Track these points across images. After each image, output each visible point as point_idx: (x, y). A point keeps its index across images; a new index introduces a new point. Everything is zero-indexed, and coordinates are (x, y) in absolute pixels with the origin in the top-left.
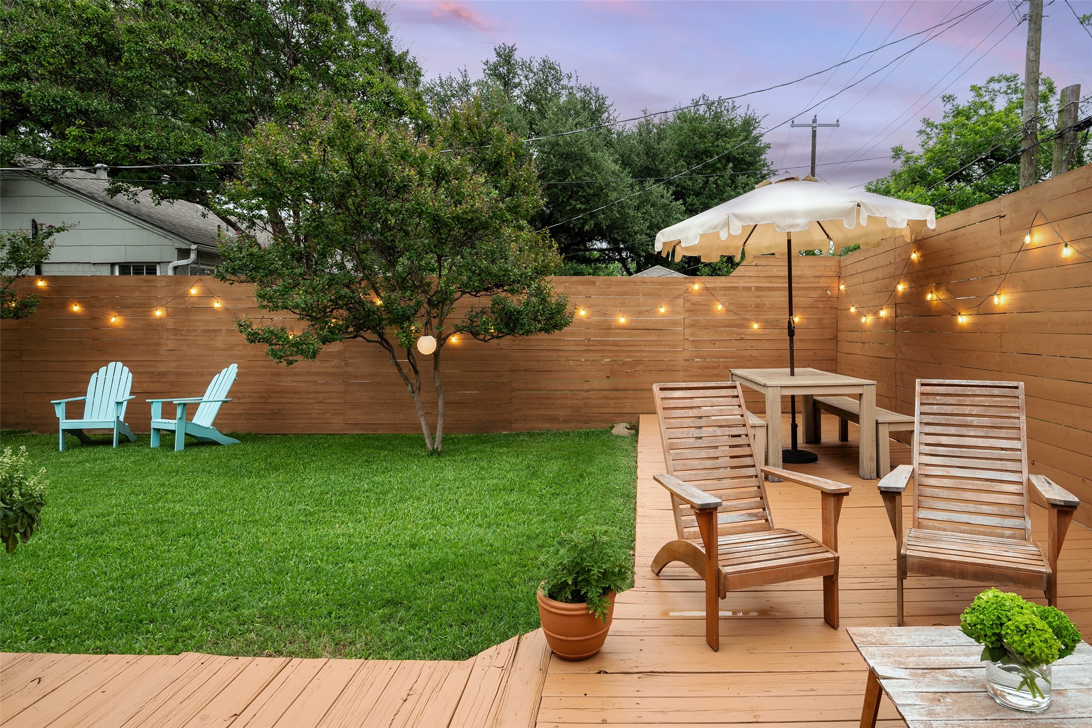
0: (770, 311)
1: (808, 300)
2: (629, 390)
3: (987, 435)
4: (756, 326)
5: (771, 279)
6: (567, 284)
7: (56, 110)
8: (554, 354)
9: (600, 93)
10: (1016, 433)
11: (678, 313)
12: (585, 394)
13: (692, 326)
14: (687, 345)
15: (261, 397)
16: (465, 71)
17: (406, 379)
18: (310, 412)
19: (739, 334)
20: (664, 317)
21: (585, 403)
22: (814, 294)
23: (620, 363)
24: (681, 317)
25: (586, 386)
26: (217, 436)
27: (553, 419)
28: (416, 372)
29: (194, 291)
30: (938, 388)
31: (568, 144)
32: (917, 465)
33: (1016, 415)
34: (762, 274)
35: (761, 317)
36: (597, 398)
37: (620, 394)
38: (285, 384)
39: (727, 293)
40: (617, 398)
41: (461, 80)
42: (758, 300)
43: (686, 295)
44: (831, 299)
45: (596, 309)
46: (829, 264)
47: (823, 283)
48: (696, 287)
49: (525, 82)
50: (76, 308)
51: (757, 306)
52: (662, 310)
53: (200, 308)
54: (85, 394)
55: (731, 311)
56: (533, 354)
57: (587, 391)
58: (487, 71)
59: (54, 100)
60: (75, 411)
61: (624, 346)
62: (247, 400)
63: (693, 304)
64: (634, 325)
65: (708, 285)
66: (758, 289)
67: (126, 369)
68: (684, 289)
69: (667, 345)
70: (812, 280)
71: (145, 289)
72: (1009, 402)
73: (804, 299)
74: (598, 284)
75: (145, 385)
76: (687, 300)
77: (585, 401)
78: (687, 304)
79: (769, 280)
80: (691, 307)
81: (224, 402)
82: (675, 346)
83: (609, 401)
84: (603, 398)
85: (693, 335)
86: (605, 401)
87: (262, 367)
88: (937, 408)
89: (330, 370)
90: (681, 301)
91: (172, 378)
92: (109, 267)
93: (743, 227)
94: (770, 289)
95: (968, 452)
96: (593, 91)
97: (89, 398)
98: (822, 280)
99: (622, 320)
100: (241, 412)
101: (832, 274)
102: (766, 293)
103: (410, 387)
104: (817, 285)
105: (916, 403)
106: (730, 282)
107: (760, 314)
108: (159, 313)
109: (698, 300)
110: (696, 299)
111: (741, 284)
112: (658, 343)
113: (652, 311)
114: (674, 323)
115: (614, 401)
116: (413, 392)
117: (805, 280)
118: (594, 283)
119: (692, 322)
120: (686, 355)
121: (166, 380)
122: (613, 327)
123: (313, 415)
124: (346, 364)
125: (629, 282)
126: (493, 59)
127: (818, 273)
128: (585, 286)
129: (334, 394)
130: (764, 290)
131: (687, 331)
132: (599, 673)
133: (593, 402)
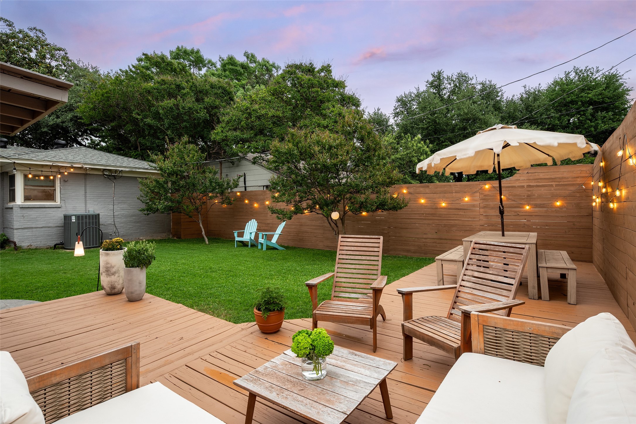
0: (537, 199)
1: (567, 192)
2: (448, 239)
3: (498, 274)
4: (527, 208)
5: (539, 180)
6: (414, 188)
7: (235, 140)
8: (409, 221)
9: (492, 83)
10: (514, 275)
11: (476, 201)
12: (424, 240)
13: (484, 207)
14: (482, 217)
15: (296, 234)
16: (418, 87)
17: (333, 229)
18: (312, 240)
19: (516, 212)
20: (468, 202)
21: (424, 245)
22: (572, 188)
23: (443, 226)
24: (478, 203)
25: (425, 236)
26: (277, 246)
27: (408, 251)
28: (337, 226)
30: (482, 245)
31: (467, 114)
32: (459, 286)
33: (518, 264)
34: (531, 178)
35: (531, 203)
36: (430, 243)
37: (443, 241)
38: (304, 229)
39: (508, 189)
40: (441, 243)
41: (416, 92)
42: (529, 193)
43: (481, 191)
44: (586, 191)
45: (429, 199)
46: (585, 169)
47: (579, 181)
48: (487, 187)
49: (449, 86)
50: (247, 201)
51: (529, 196)
52: (466, 199)
54: (244, 229)
55: (510, 199)
56: (399, 220)
57: (425, 239)
58: (428, 85)
59: (234, 137)
60: (241, 235)
61: (444, 217)
62: (292, 234)
63: (485, 196)
64: (450, 207)
65: (494, 185)
66: (529, 186)
67: (256, 222)
68: (479, 188)
69: (470, 217)
70: (570, 179)
71: (263, 195)
72: (516, 256)
73: (564, 191)
74: (430, 187)
75: (264, 227)
76: (482, 194)
77: (424, 243)
78: (482, 196)
79: (537, 181)
80: (484, 197)
81: (280, 234)
82: (474, 218)
83: (437, 244)
84: (434, 243)
85: (485, 212)
86: (434, 244)
87: (297, 222)
88: (478, 257)
89: (318, 224)
90: (478, 194)
91: (271, 225)
92: (263, 187)
93: (441, 159)
94: (538, 186)
95: (486, 282)
96: (488, 82)
97: (245, 231)
98: (578, 179)
99: (443, 205)
100: (291, 238)
101: (587, 175)
102: (535, 188)
103: (334, 232)
104: (574, 183)
105: (469, 253)
106: (510, 183)
107: (530, 201)
108: (267, 203)
109: (488, 193)
110: (487, 193)
111: (517, 184)
112: (465, 216)
113: (460, 199)
114: (474, 206)
115: (440, 244)
116: (336, 234)
117: (565, 180)
118: (428, 186)
119: (485, 206)
120: (482, 223)
121: (269, 226)
122: (439, 208)
123: (313, 242)
124: (324, 222)
125: (448, 185)
126: (431, 79)
127: (576, 175)
128: (424, 188)
129: (320, 234)
130: (534, 187)
131: (482, 210)
132: (266, 339)
133: (428, 244)
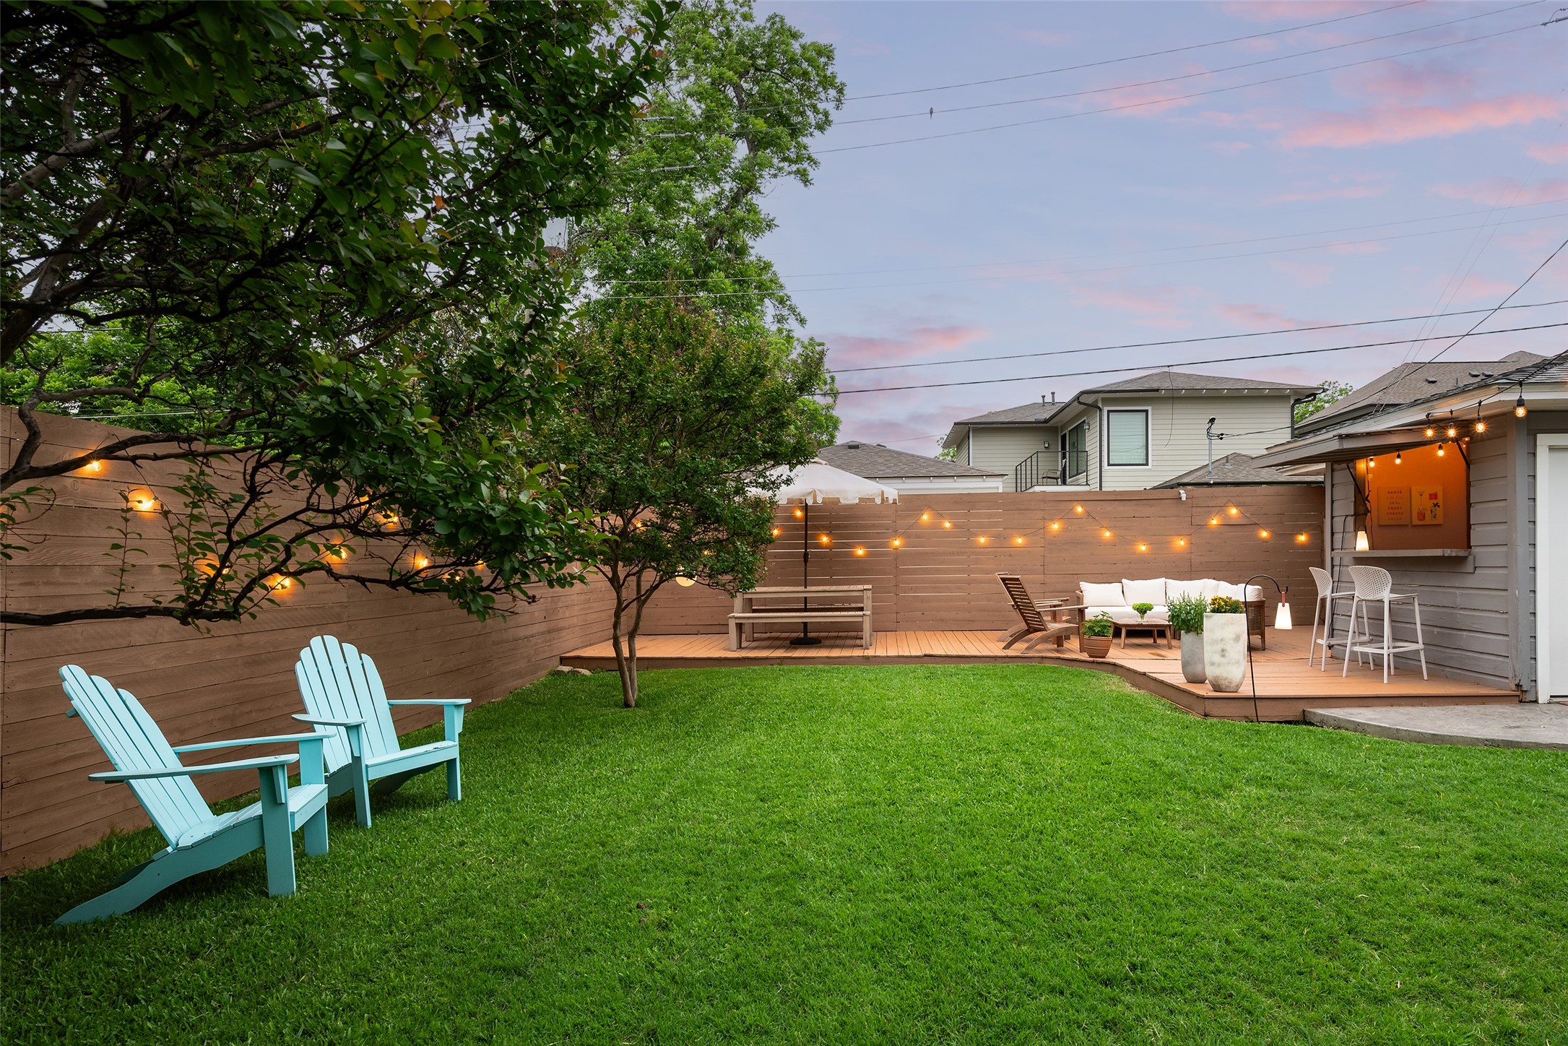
37: (551, 636)
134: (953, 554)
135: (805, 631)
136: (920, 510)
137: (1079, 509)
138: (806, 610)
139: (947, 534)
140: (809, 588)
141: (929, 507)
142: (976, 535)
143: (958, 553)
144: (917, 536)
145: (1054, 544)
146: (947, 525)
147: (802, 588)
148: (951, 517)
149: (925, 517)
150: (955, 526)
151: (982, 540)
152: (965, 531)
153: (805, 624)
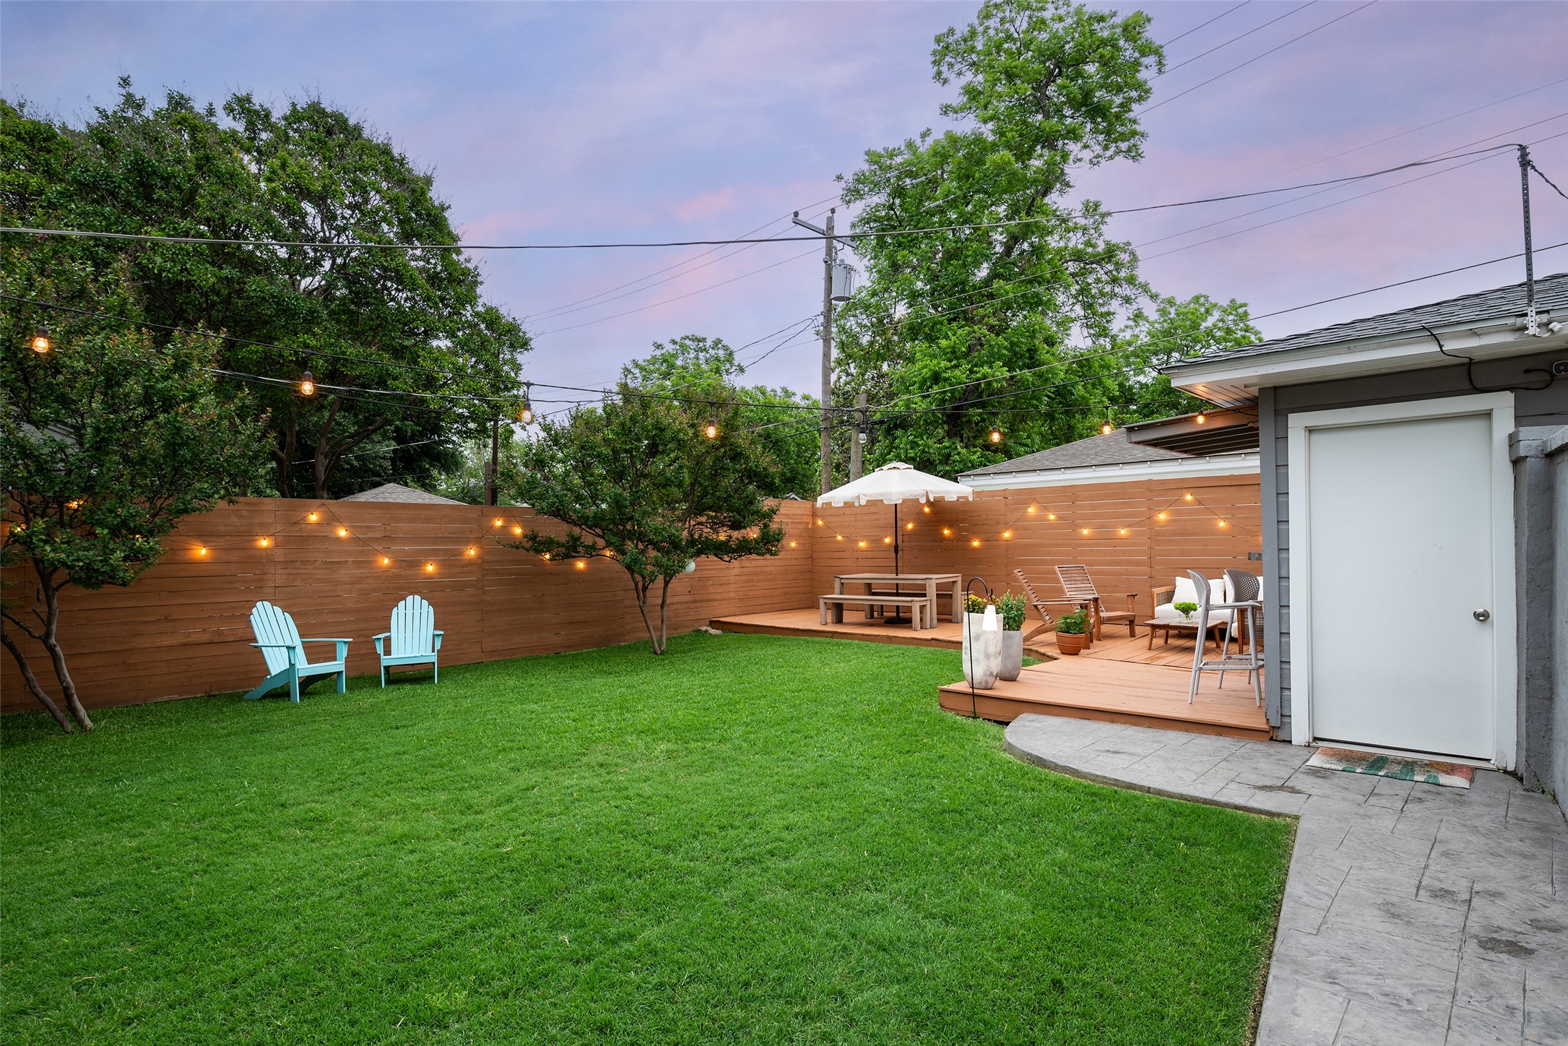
29: (313, 518)
37: (697, 605)
53: (321, 537)
89: (467, 599)
108: (264, 543)
124: (484, 593)
134: (1058, 545)
135: (898, 612)
136: (1027, 503)
137: (1189, 497)
138: (897, 594)
139: (1051, 526)
140: (900, 576)
141: (1035, 500)
142: (1081, 527)
143: (1063, 545)
144: (1025, 529)
145: (1157, 536)
146: (1052, 517)
147: (894, 576)
148: (1055, 510)
149: (1032, 510)
150: (1059, 518)
151: (1085, 532)
152: (1071, 524)
153: (898, 607)
